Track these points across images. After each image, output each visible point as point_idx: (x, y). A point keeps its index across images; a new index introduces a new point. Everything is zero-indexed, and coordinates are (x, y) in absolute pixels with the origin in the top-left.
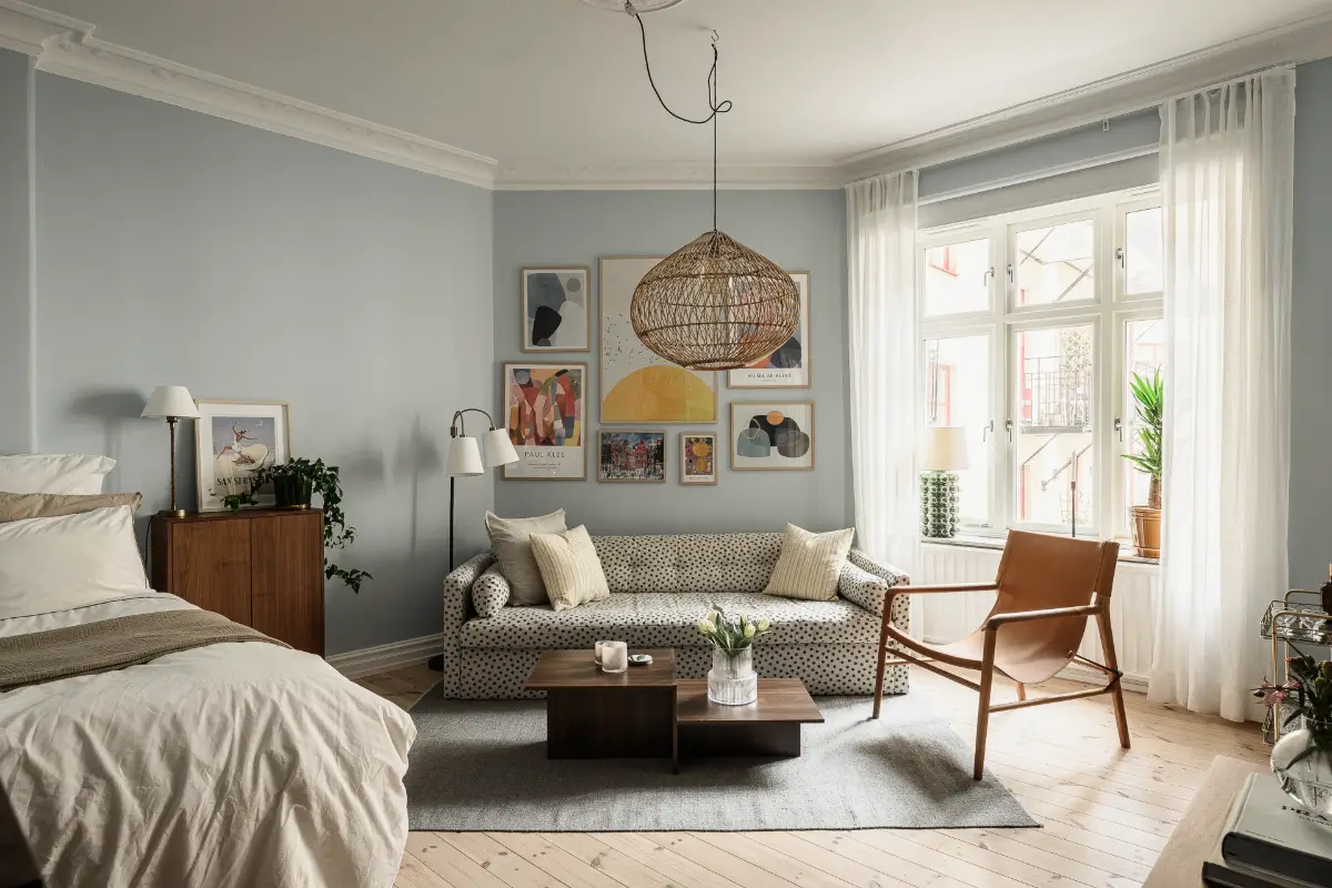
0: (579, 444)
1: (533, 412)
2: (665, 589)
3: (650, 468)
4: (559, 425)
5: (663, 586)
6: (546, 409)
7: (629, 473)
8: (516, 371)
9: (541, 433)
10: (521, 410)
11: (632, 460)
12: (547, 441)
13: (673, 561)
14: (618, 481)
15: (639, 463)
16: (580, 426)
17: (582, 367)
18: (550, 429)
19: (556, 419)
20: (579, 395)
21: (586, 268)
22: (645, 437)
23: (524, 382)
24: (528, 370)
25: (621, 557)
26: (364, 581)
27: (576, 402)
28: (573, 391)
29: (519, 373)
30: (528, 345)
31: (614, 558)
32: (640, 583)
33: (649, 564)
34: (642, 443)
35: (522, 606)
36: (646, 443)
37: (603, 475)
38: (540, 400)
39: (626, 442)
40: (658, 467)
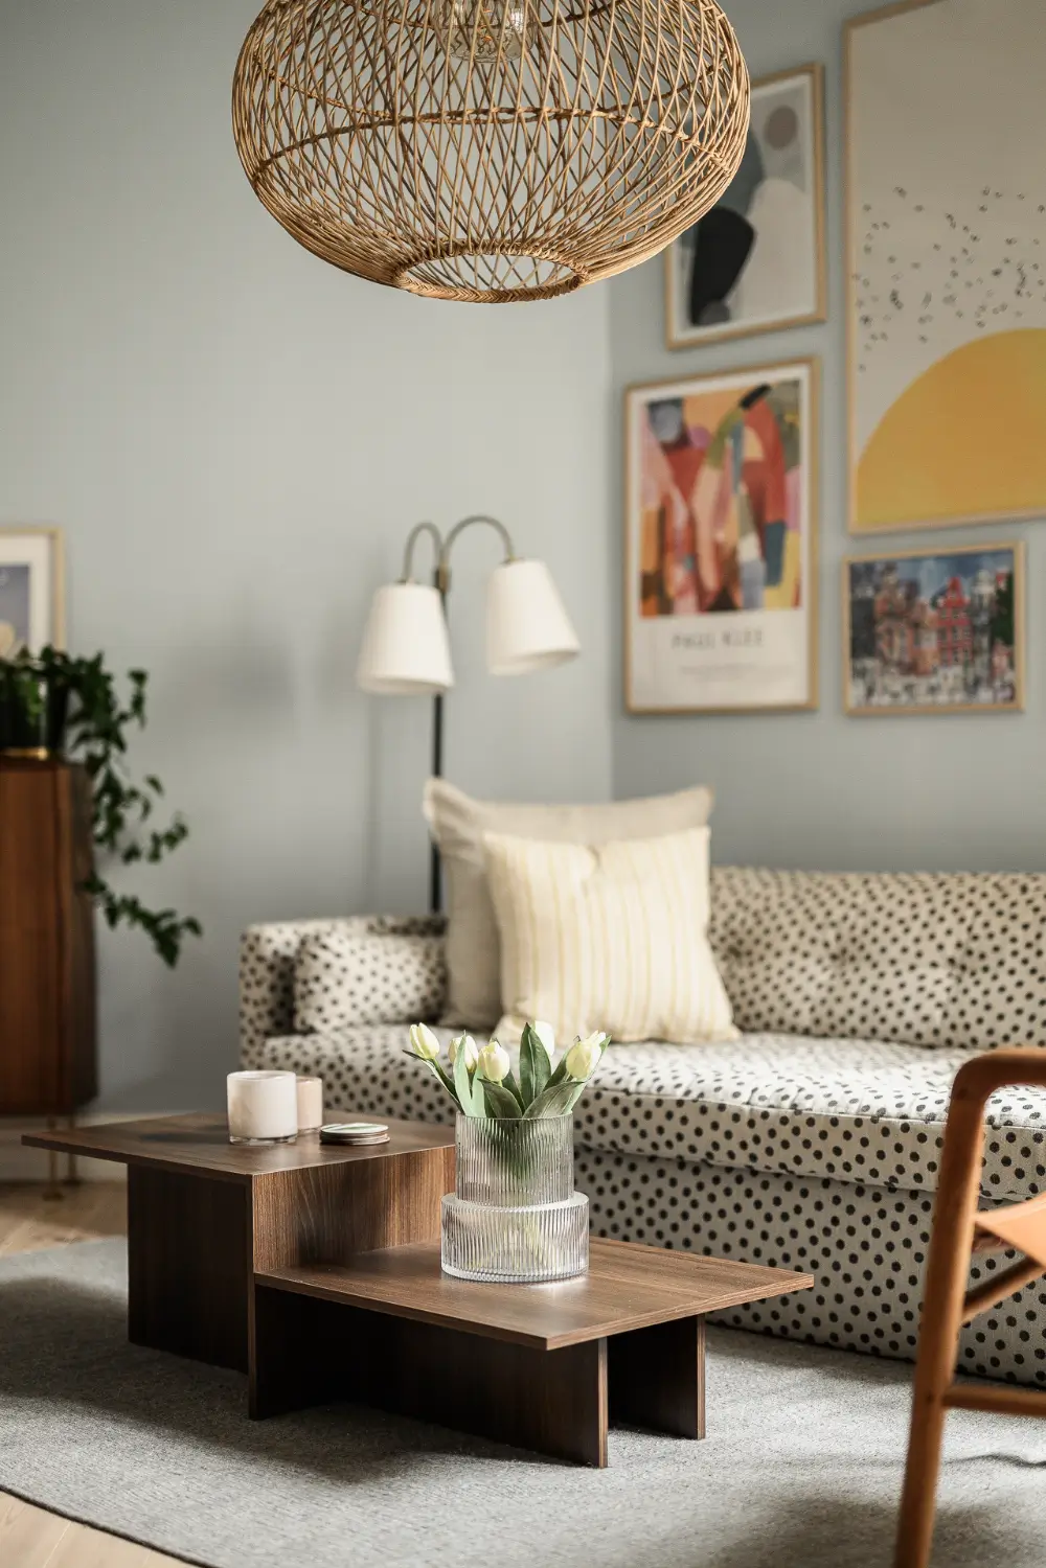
0: (797, 602)
1: (692, 523)
2: (903, 1032)
3: (979, 668)
4: (749, 550)
5: (900, 1024)
6: (721, 506)
7: (922, 684)
8: (654, 407)
9: (710, 580)
10: (663, 515)
11: (930, 643)
12: (721, 602)
13: (950, 951)
14: (893, 713)
15: (947, 653)
16: (798, 546)
17: (799, 373)
18: (728, 564)
19: (743, 533)
20: (795, 461)
21: (806, 68)
22: (964, 565)
23: (670, 435)
24: (677, 403)
25: (811, 931)
26: (186, 940)
27: (790, 478)
28: (783, 445)
29: (661, 413)
30: (681, 331)
31: (793, 932)
32: (840, 1011)
33: (876, 956)
34: (955, 587)
35: (461, 1027)
36: (965, 584)
37: (855, 692)
38: (708, 481)
39: (913, 589)
40: (1000, 660)
